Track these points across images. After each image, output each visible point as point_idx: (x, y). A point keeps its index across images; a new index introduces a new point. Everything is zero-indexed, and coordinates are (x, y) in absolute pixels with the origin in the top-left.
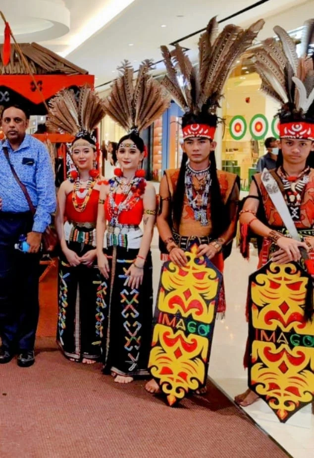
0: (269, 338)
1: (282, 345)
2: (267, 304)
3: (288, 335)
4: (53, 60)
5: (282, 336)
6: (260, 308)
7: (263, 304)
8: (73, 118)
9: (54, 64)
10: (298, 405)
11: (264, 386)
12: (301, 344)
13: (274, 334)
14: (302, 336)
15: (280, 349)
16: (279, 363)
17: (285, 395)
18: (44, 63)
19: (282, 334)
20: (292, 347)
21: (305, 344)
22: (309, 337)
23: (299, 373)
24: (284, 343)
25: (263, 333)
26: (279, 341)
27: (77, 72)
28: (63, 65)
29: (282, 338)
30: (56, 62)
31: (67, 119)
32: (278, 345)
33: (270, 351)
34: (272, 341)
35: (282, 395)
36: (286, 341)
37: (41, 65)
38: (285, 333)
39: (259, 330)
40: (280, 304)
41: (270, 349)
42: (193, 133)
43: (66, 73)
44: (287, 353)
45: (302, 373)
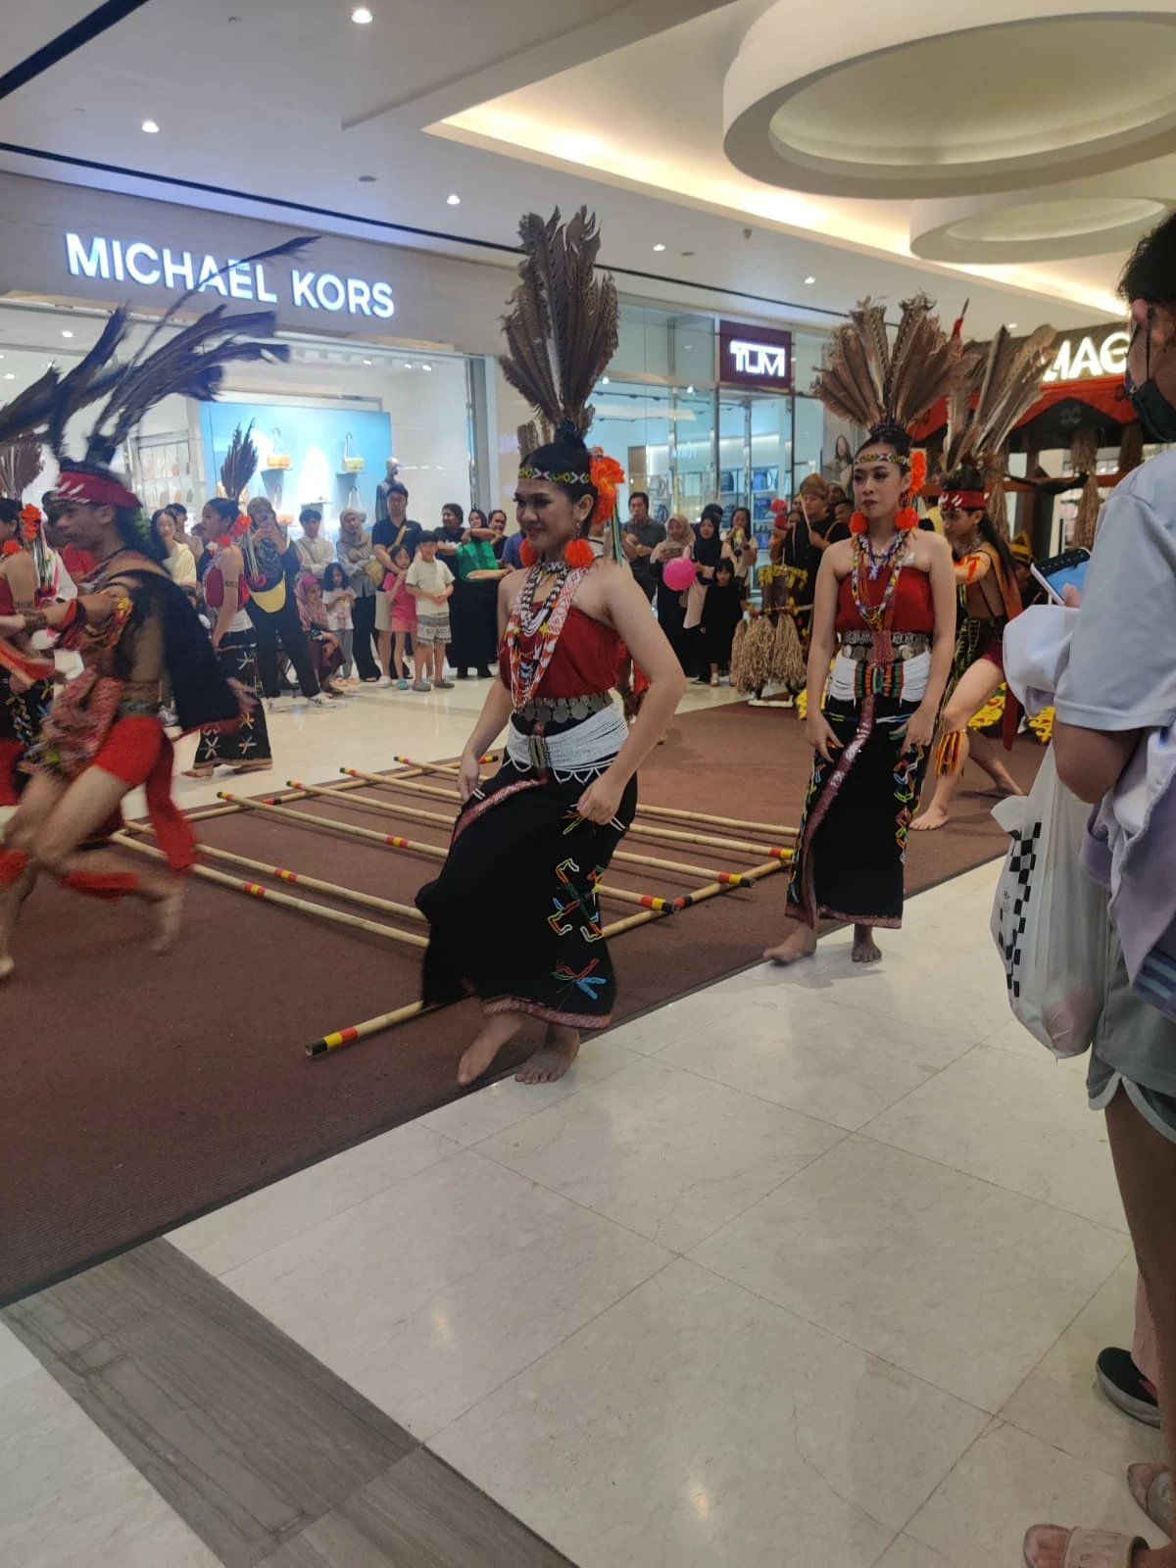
8: (872, 383)
31: (858, 387)
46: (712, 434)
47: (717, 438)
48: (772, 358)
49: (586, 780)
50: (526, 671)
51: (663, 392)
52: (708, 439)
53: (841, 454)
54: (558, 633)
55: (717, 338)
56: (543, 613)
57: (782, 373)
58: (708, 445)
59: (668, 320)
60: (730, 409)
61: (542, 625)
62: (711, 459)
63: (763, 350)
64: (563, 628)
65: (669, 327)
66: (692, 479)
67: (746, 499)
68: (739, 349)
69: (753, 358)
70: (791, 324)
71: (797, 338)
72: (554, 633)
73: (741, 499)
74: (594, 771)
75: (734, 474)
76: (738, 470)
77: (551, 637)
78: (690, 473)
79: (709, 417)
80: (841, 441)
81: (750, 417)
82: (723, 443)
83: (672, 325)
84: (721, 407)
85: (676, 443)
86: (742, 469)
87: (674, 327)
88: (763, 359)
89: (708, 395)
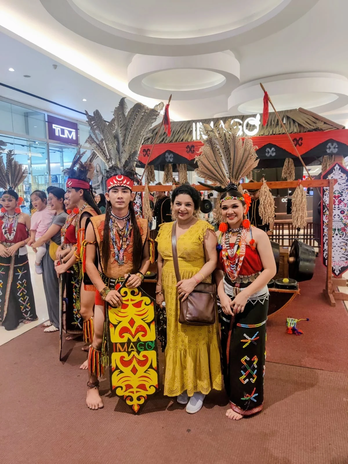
0: (123, 349)
1: (132, 352)
2: (120, 322)
3: (135, 344)
4: (314, 120)
5: (132, 346)
6: (115, 326)
7: (118, 323)
9: (315, 123)
10: (146, 398)
11: (122, 388)
12: (145, 349)
13: (126, 346)
14: (145, 342)
15: (131, 355)
16: (131, 367)
17: (137, 392)
18: (306, 123)
19: (132, 344)
20: (139, 352)
21: (148, 349)
22: (149, 342)
23: (145, 372)
24: (133, 351)
25: (119, 346)
26: (130, 350)
27: (336, 127)
28: (323, 123)
29: (132, 347)
30: (317, 121)
32: (129, 353)
33: (124, 359)
34: (125, 351)
35: (135, 392)
36: (135, 349)
37: (304, 125)
38: (133, 343)
39: (116, 344)
40: (129, 320)
41: (124, 357)
42: (119, 182)
43: (323, 129)
44: (136, 358)
45: (147, 372)
46: (47, 161)
47: (49, 163)
48: (70, 132)
49: (255, 303)
50: (233, 267)
51: (25, 143)
52: (45, 163)
53: (98, 170)
54: (244, 254)
55: (47, 123)
56: (236, 247)
57: (74, 138)
58: (45, 166)
59: (25, 113)
60: (54, 152)
61: (237, 251)
62: (46, 170)
63: (66, 130)
64: (246, 252)
65: (25, 116)
66: (41, 178)
67: (62, 185)
68: (57, 128)
69: (63, 132)
70: (77, 121)
71: (80, 126)
72: (243, 254)
73: (61, 185)
74: (258, 300)
75: (58, 176)
76: (59, 175)
77: (242, 255)
78: (40, 175)
79: (45, 155)
80: (98, 166)
81: (63, 156)
82: (52, 165)
83: (26, 115)
84: (50, 151)
85: (31, 164)
86: (60, 175)
87: (27, 116)
88: (66, 132)
89: (44, 145)
